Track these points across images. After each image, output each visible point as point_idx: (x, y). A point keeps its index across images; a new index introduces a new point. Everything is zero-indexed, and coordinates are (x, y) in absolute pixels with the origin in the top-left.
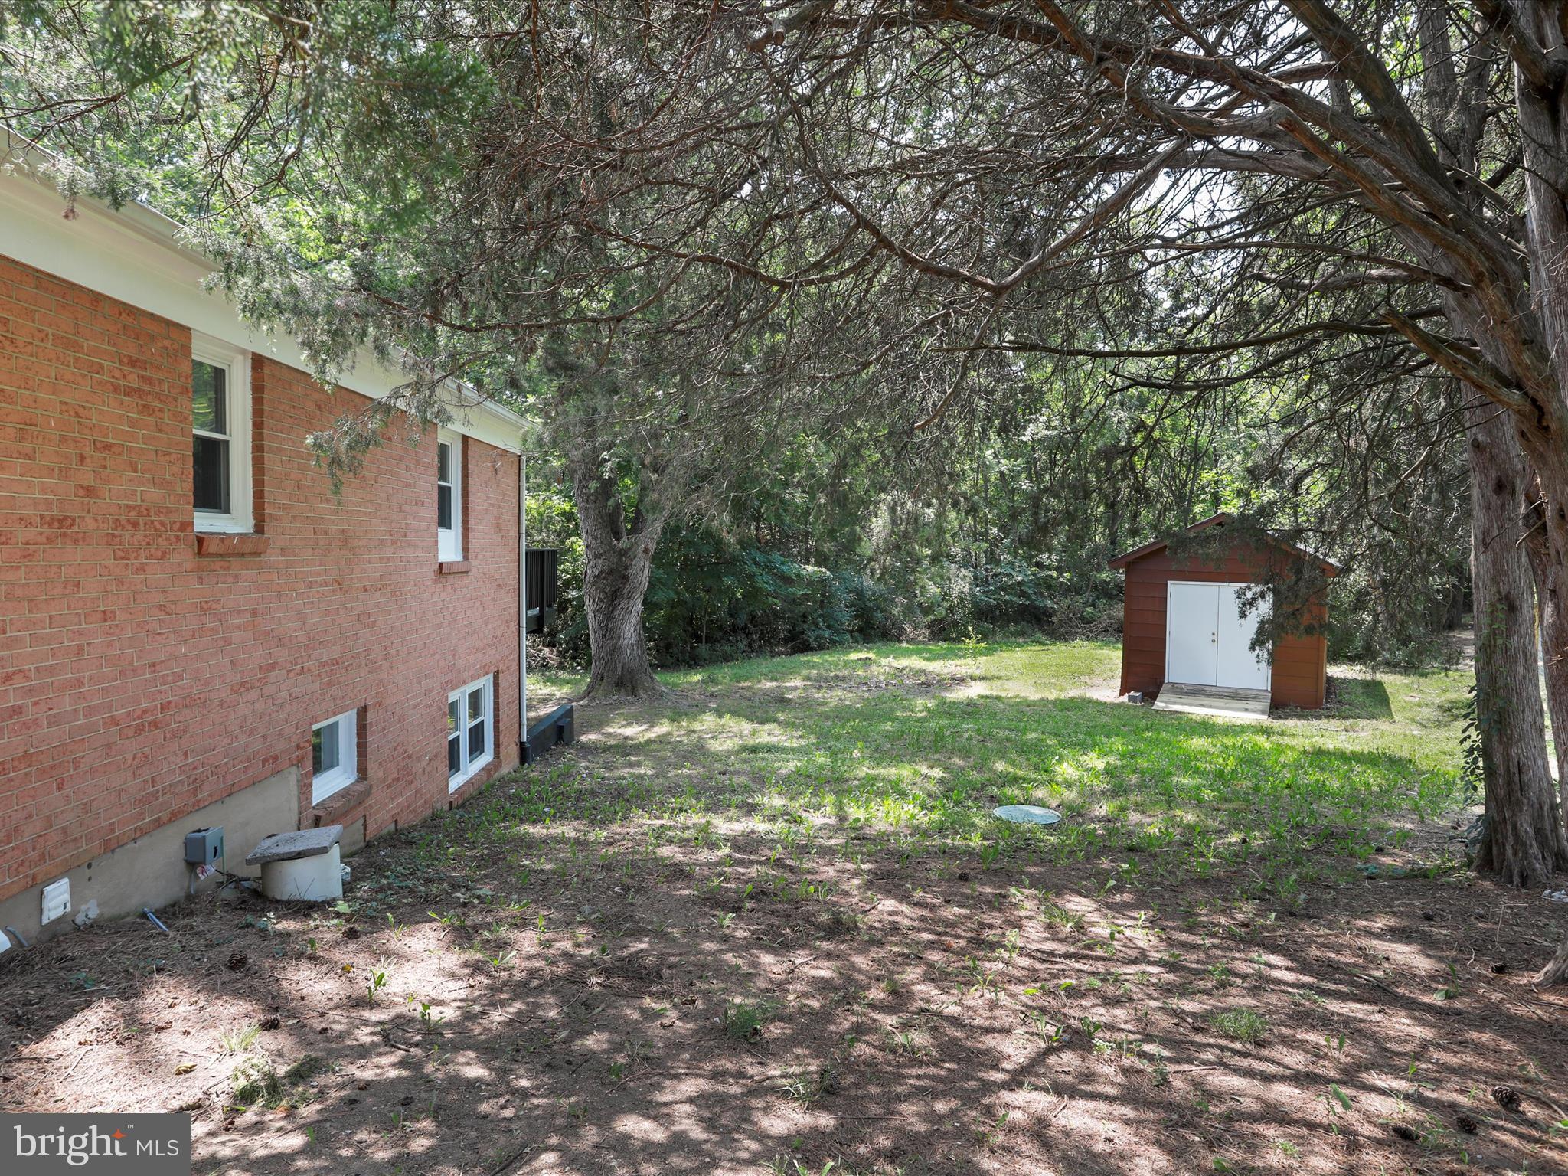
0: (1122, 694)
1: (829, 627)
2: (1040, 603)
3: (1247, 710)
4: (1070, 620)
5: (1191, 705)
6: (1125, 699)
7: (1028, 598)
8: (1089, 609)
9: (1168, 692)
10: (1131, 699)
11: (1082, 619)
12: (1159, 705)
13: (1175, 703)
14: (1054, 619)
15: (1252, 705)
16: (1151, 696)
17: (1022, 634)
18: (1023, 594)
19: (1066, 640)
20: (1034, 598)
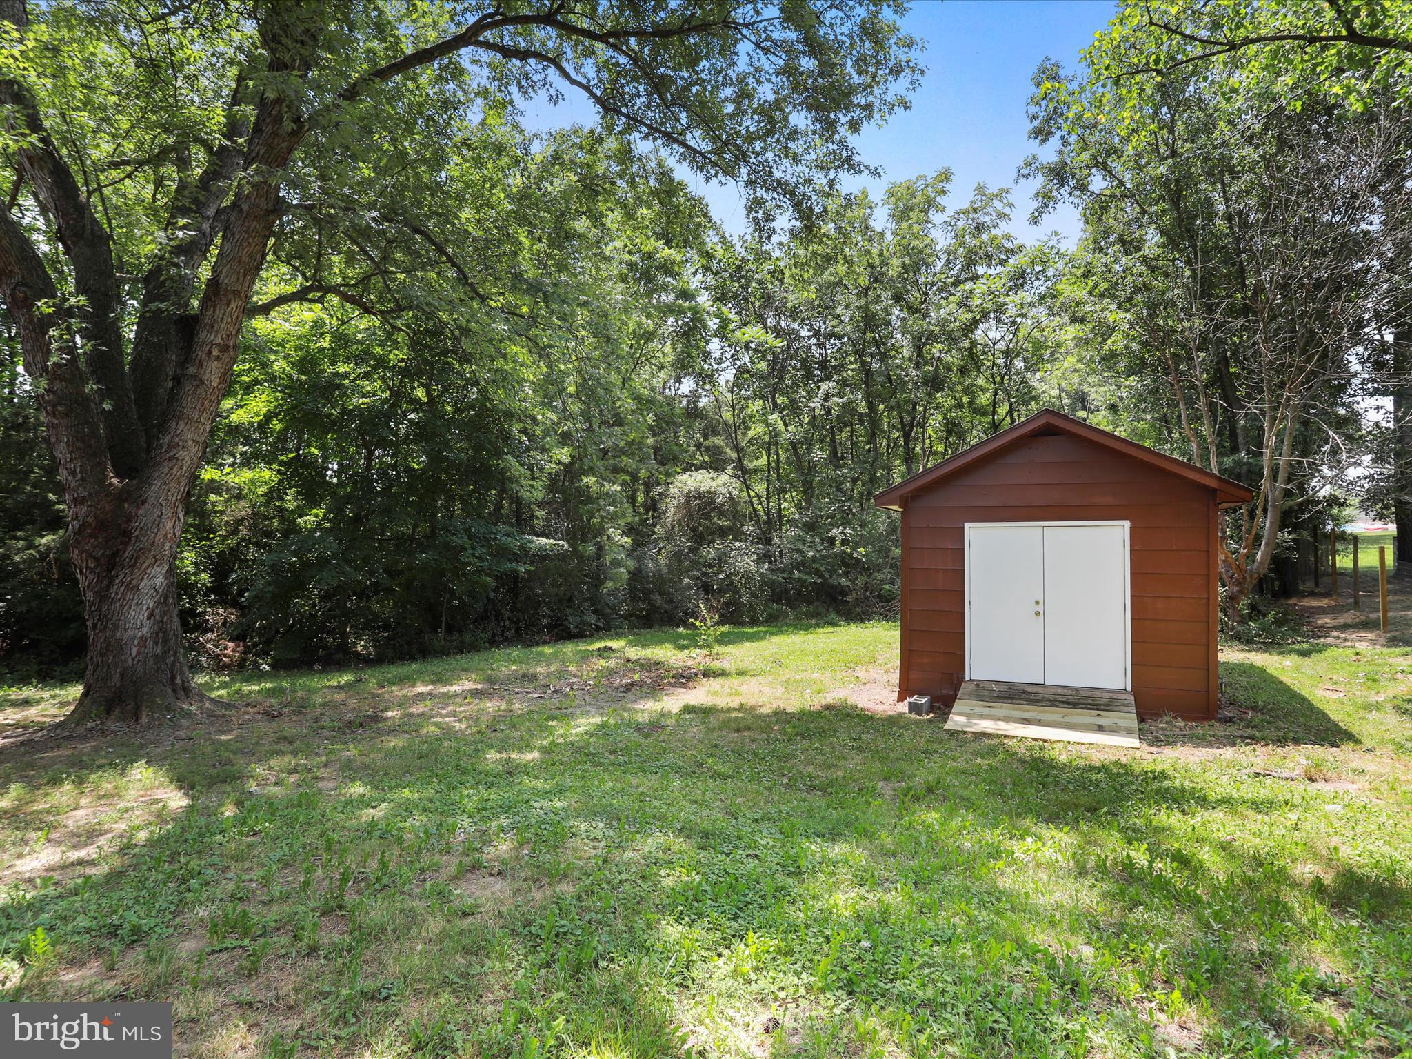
0: (901, 698)
1: (595, 612)
2: (834, 581)
3: (1100, 728)
4: (867, 598)
5: (1007, 719)
6: (903, 707)
7: (821, 576)
8: (887, 587)
9: (970, 696)
10: (914, 708)
11: (881, 598)
12: (957, 720)
13: (981, 717)
14: (849, 598)
15: (1106, 719)
16: (943, 704)
17: (815, 615)
18: (818, 573)
19: (862, 621)
20: (827, 576)
